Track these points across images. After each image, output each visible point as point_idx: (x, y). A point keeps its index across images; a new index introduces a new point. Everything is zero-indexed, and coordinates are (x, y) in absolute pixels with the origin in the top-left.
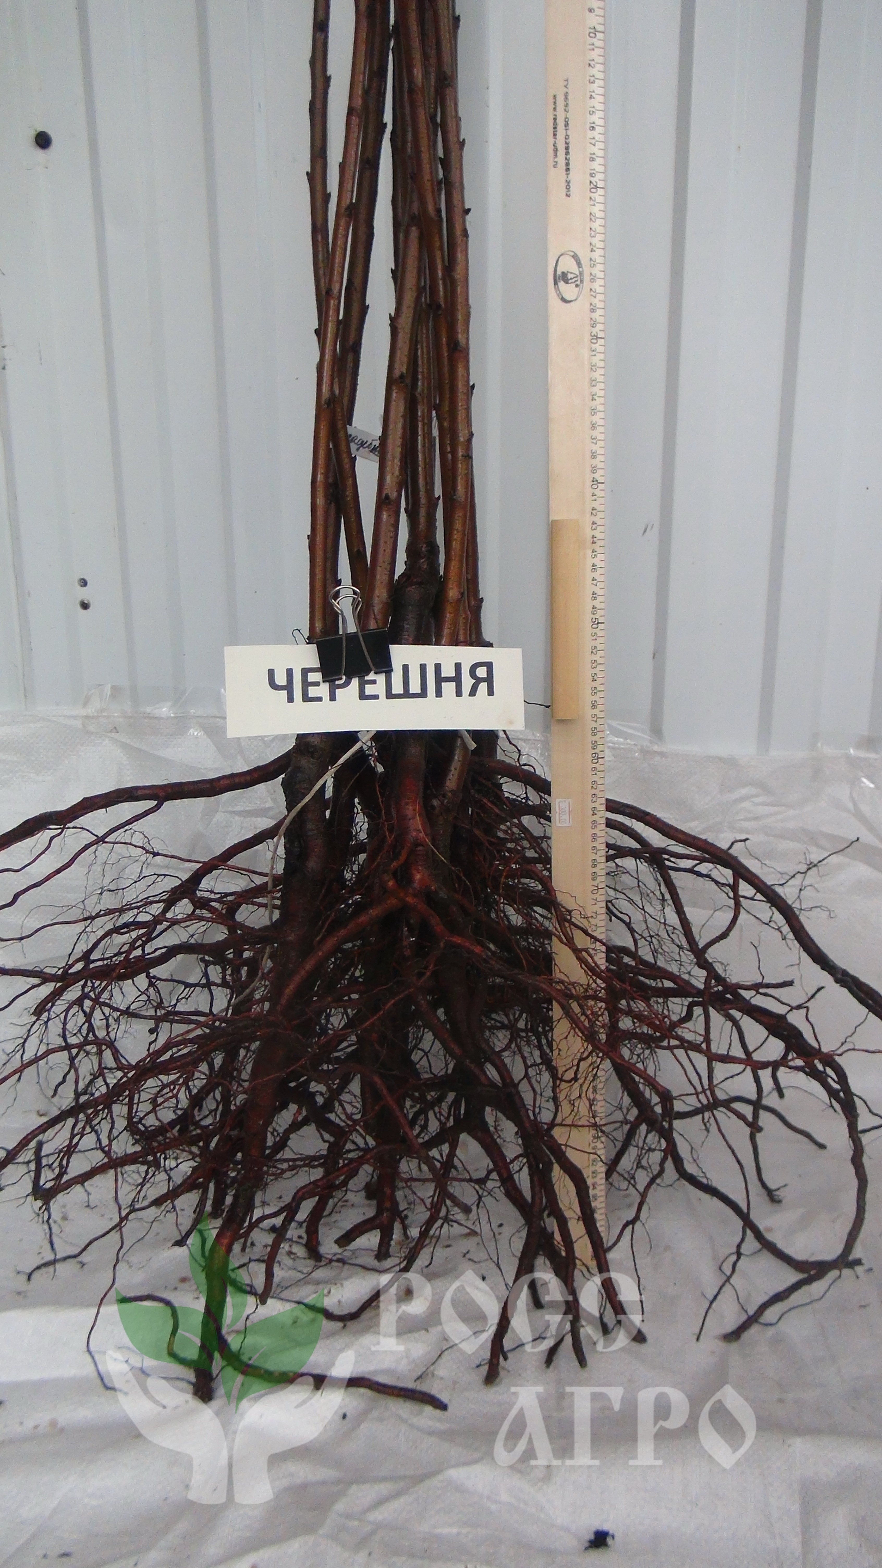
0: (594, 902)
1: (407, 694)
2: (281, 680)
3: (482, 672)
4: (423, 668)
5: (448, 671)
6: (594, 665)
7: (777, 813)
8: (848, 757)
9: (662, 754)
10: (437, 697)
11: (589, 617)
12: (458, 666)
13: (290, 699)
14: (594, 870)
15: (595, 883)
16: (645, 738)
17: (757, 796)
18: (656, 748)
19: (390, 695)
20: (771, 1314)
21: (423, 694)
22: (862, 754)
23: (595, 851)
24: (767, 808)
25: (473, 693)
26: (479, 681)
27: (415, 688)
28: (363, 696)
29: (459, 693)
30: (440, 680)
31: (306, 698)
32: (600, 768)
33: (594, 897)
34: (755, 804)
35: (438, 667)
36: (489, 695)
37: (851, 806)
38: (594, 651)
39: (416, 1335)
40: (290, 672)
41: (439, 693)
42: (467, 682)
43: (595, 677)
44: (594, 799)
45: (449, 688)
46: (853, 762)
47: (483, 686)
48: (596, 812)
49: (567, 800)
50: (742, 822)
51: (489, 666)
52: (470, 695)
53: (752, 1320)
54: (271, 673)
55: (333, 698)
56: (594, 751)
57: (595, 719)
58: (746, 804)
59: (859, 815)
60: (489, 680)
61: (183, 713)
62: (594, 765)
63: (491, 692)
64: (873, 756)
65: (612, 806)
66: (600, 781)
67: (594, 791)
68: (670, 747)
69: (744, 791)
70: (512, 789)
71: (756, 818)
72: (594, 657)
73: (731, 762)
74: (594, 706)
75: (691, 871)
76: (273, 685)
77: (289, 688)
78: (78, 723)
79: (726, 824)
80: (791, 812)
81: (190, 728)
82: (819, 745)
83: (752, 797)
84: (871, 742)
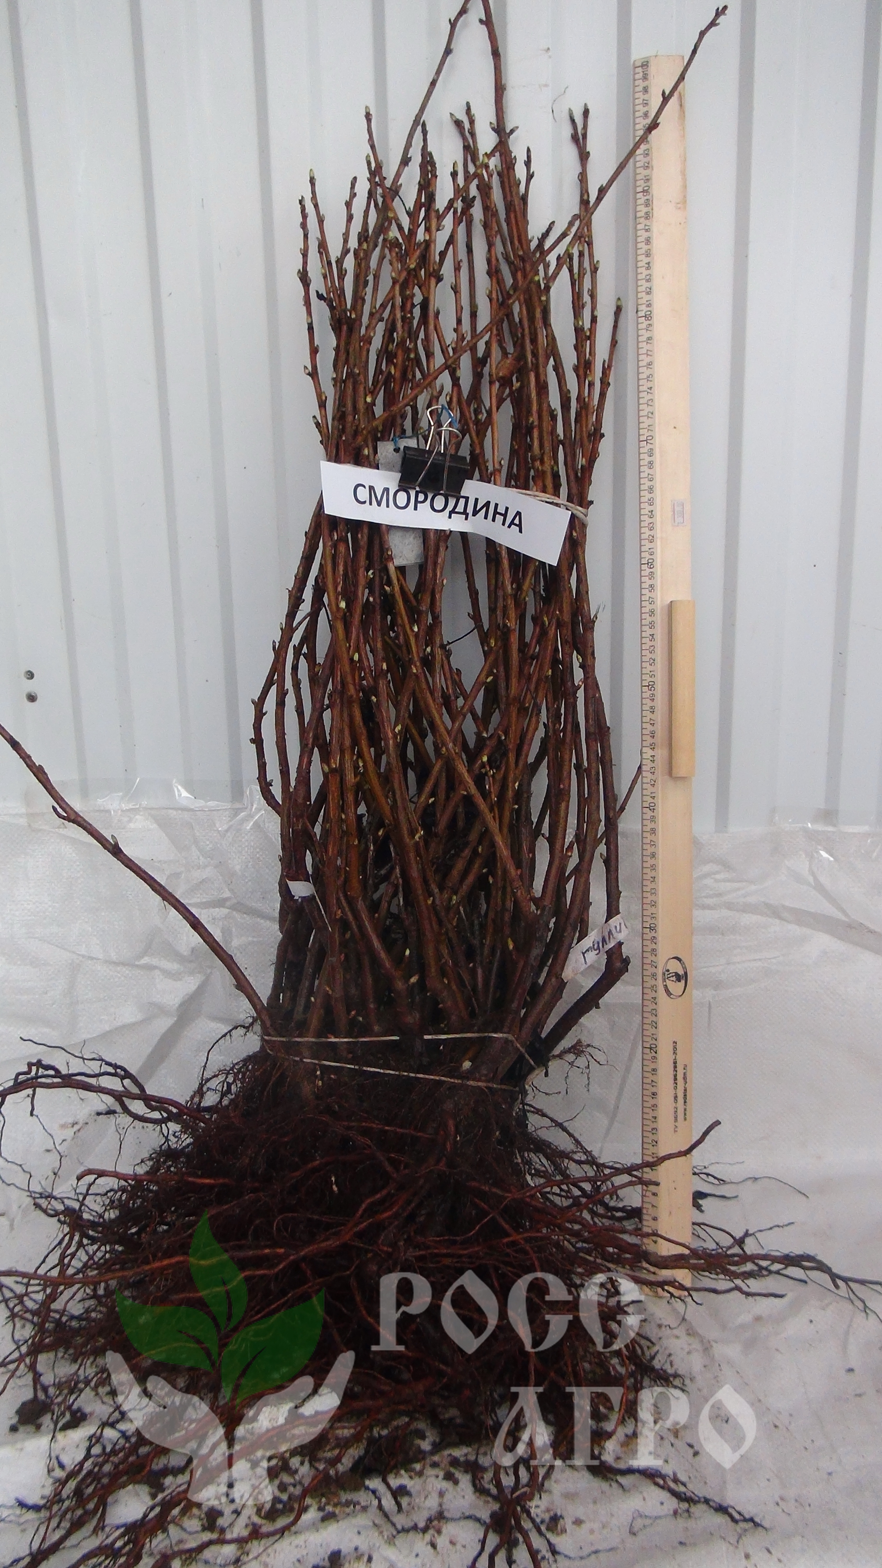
7: (739, 889)
8: (806, 830)
17: (717, 873)
22: (820, 827)
24: (728, 884)
34: (716, 881)
37: (811, 879)
46: (811, 836)
50: (705, 899)
58: (708, 881)
59: (819, 887)
64: (830, 829)
69: (706, 868)
73: (695, 842)
78: (23, 821)
80: (753, 888)
82: (777, 819)
83: (714, 874)
84: (829, 815)
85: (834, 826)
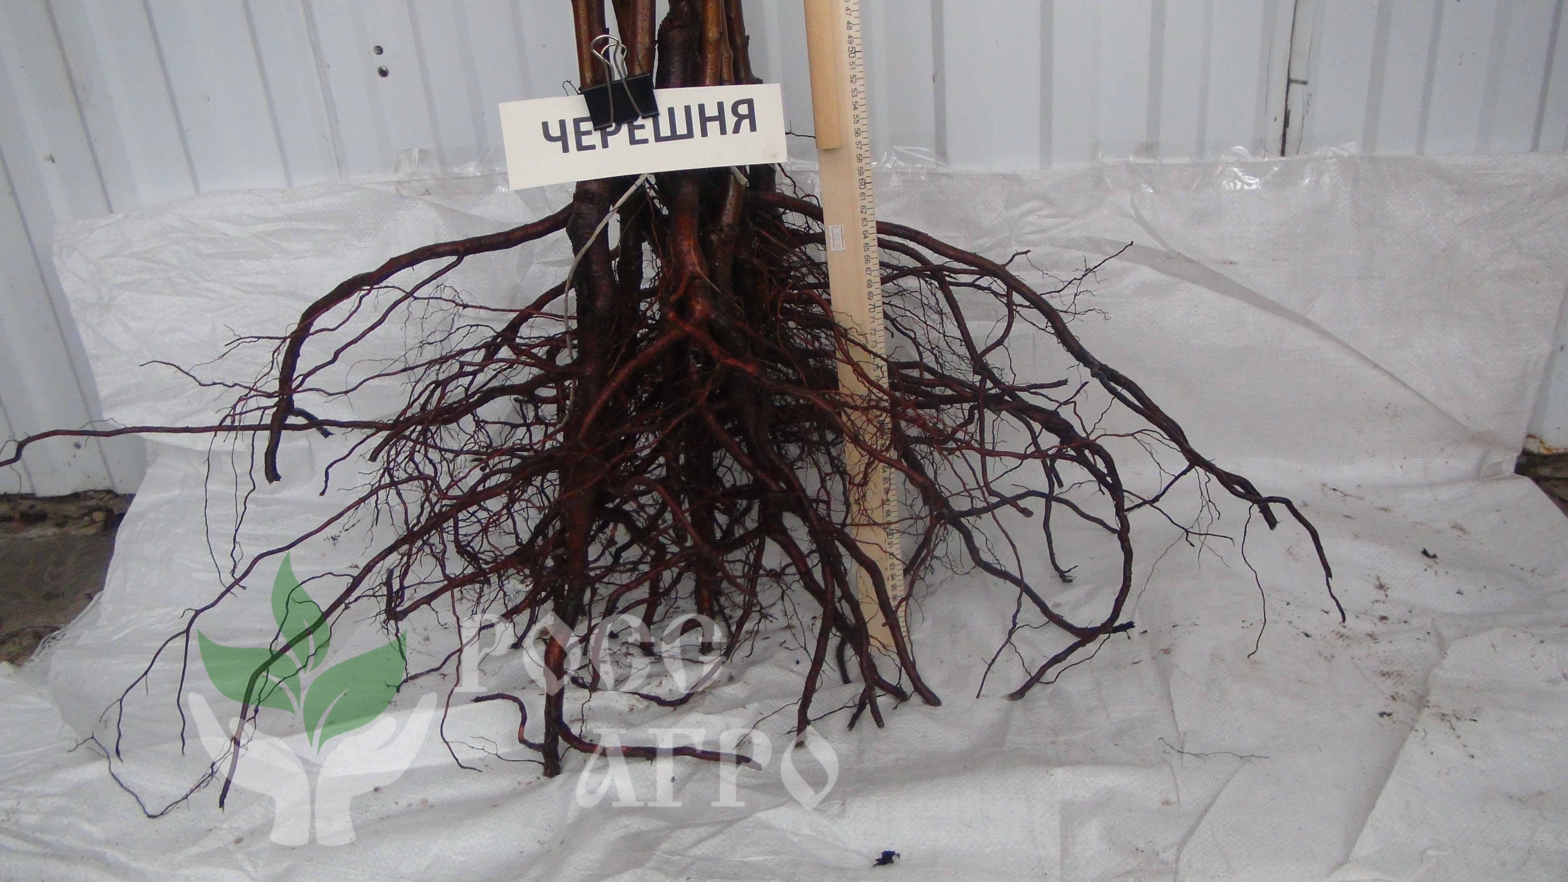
0: (872, 320)
1: (674, 136)
2: (555, 131)
3: (743, 109)
4: (688, 109)
5: (712, 111)
6: (855, 94)
7: (1062, 224)
8: (1128, 165)
9: (948, 176)
10: (702, 136)
11: (845, 47)
12: (720, 105)
13: (566, 149)
14: (870, 290)
15: (872, 302)
16: (931, 161)
17: (1040, 209)
18: (941, 170)
19: (658, 138)
20: (1051, 673)
21: (690, 134)
22: (1142, 160)
23: (869, 272)
24: (1051, 220)
25: (736, 130)
26: (741, 118)
27: (682, 129)
28: (633, 141)
29: (723, 131)
30: (704, 120)
31: (580, 147)
32: (868, 193)
33: (872, 315)
34: (1039, 217)
35: (701, 108)
36: (752, 130)
37: (1132, 212)
38: (853, 80)
39: (735, 712)
40: (562, 123)
41: (704, 133)
42: (730, 120)
43: (856, 106)
44: (865, 223)
45: (713, 127)
46: (1133, 169)
47: (746, 123)
48: (867, 235)
49: (839, 226)
50: (1029, 236)
51: (750, 102)
52: (734, 132)
53: (1035, 680)
54: (545, 125)
55: (605, 145)
56: (862, 177)
57: (859, 146)
58: (1031, 218)
59: (1140, 220)
60: (751, 116)
61: (489, 171)
62: (862, 191)
63: (753, 128)
64: (1152, 161)
65: (883, 228)
66: (869, 206)
67: (864, 216)
68: (957, 167)
69: (1029, 205)
70: (794, 220)
71: (1043, 231)
72: (854, 86)
73: (1014, 178)
74: (857, 133)
75: (972, 285)
76: (548, 137)
77: (563, 138)
78: (391, 189)
79: (1013, 238)
80: (1076, 222)
81: (496, 185)
82: (1100, 155)
83: (1037, 210)
84: (1150, 148)
85: (1155, 158)
